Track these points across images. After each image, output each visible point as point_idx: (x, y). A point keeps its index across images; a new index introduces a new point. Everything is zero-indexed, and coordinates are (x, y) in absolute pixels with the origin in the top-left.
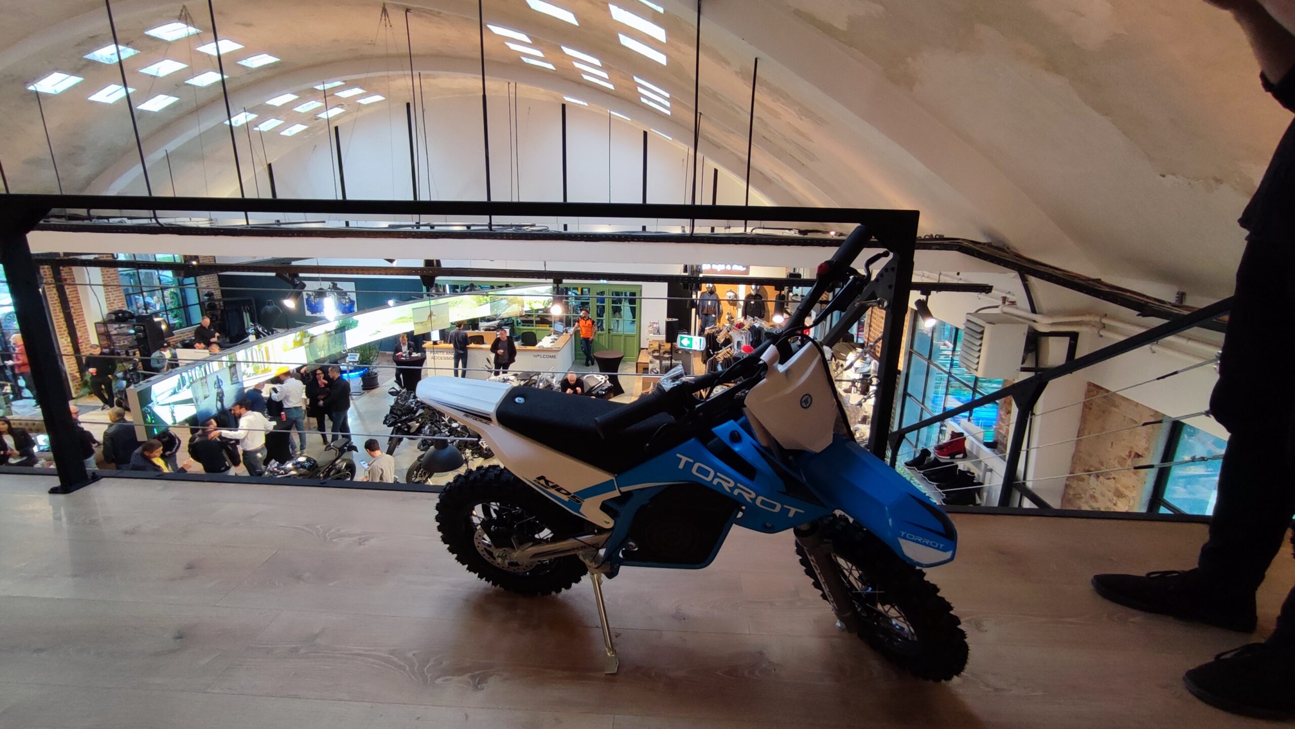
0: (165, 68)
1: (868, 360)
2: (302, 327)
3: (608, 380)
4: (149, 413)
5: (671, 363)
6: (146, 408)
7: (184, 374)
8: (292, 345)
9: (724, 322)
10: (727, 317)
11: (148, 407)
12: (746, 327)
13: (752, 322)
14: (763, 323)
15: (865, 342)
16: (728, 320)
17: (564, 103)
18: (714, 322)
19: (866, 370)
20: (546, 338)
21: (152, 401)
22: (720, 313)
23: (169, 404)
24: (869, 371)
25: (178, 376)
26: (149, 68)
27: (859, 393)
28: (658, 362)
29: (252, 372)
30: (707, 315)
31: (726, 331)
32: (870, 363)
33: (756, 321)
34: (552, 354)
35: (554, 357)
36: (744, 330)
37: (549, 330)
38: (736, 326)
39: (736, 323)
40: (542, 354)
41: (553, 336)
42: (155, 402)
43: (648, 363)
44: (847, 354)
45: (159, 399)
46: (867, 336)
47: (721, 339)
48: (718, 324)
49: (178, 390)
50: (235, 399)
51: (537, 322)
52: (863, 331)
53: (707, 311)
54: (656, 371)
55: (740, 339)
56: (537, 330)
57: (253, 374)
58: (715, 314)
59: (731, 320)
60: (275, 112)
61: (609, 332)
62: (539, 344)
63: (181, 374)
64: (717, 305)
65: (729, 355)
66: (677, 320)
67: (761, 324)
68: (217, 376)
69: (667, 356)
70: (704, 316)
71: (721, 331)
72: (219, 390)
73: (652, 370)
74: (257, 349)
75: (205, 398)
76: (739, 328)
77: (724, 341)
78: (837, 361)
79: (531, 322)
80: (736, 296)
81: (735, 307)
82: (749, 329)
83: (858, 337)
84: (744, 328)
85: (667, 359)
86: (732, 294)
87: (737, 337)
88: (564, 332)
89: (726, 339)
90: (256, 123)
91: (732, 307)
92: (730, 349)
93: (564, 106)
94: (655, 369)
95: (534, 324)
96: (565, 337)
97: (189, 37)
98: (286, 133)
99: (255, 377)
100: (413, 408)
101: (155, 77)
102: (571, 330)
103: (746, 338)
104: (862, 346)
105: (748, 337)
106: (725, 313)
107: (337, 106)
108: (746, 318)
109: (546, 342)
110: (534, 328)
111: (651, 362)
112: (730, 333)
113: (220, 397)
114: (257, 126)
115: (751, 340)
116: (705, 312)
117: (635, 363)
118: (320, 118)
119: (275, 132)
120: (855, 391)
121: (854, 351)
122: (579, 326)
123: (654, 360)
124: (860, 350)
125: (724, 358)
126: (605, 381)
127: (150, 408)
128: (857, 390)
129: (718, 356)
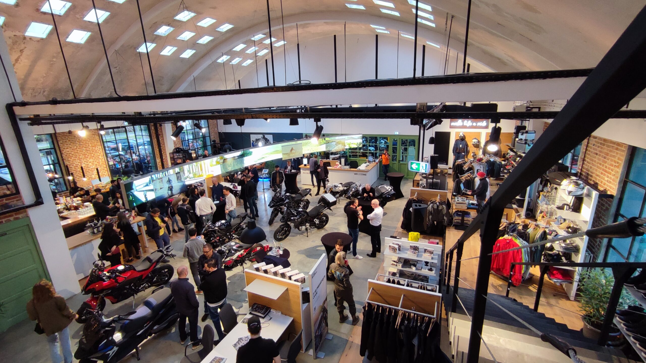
0: (187, 36)
1: (582, 185)
2: (222, 154)
3: (393, 189)
4: (131, 195)
5: (433, 181)
6: (129, 192)
7: (153, 176)
8: (215, 163)
9: (470, 158)
10: (472, 154)
11: (130, 192)
12: (484, 161)
13: (489, 158)
14: (497, 159)
15: (578, 172)
16: (473, 156)
17: (377, 34)
18: (463, 157)
19: (579, 193)
20: (364, 164)
21: (133, 189)
22: (467, 152)
23: (144, 191)
24: (582, 195)
25: (150, 177)
26: (181, 36)
27: (571, 210)
28: (425, 180)
29: (192, 176)
30: (459, 153)
31: (470, 163)
32: (583, 188)
33: (491, 157)
34: (364, 173)
35: (365, 175)
36: (483, 162)
37: (365, 160)
38: (477, 160)
39: (477, 158)
40: (359, 173)
41: (368, 164)
42: (135, 189)
43: (419, 180)
44: (562, 180)
45: (137, 188)
46: (580, 168)
47: (466, 167)
48: (466, 159)
49: (149, 184)
50: (180, 190)
51: (360, 156)
52: (576, 164)
53: (459, 151)
54: (423, 185)
55: (479, 168)
56: (359, 160)
57: (193, 178)
58: (464, 153)
59: (474, 156)
60: (237, 54)
61: (399, 162)
62: (359, 168)
63: (151, 176)
64: (466, 147)
65: (469, 178)
66: (438, 155)
67: (495, 159)
68: (169, 178)
69: (430, 177)
70: (457, 154)
71: (466, 162)
72: (170, 185)
73: (421, 185)
74: (195, 165)
75: (161, 188)
76: (479, 161)
77: (468, 169)
78: (552, 185)
79: (357, 156)
80: (479, 142)
81: (478, 149)
82: (486, 162)
83: (571, 169)
84: (483, 161)
85: (430, 178)
86: (476, 141)
87: (477, 167)
88: (373, 161)
89: (469, 167)
90: (230, 60)
91: (476, 148)
92: (470, 174)
93: (377, 36)
94: (423, 184)
95: (358, 157)
96: (373, 164)
97: (192, 18)
98: (244, 64)
99: (194, 179)
100: (284, 199)
101: (183, 41)
102: (377, 161)
103: (484, 168)
104: (575, 175)
105: (485, 167)
106: (471, 152)
107: (265, 49)
108: (484, 155)
109: (362, 167)
110: (357, 159)
111: (421, 180)
112: (472, 164)
113: (171, 189)
114: (231, 62)
115: (487, 169)
116: (458, 151)
117: (412, 180)
118: (258, 56)
119: (239, 64)
120: (568, 209)
121: (568, 179)
122: (382, 159)
123: (423, 179)
124: (574, 178)
125: (466, 180)
126: (391, 190)
127: (132, 192)
128: (569, 208)
129: (462, 178)
